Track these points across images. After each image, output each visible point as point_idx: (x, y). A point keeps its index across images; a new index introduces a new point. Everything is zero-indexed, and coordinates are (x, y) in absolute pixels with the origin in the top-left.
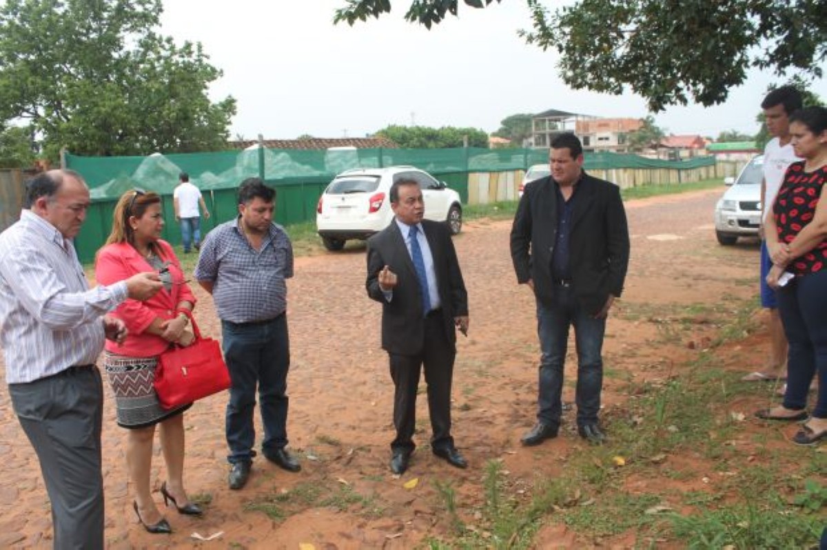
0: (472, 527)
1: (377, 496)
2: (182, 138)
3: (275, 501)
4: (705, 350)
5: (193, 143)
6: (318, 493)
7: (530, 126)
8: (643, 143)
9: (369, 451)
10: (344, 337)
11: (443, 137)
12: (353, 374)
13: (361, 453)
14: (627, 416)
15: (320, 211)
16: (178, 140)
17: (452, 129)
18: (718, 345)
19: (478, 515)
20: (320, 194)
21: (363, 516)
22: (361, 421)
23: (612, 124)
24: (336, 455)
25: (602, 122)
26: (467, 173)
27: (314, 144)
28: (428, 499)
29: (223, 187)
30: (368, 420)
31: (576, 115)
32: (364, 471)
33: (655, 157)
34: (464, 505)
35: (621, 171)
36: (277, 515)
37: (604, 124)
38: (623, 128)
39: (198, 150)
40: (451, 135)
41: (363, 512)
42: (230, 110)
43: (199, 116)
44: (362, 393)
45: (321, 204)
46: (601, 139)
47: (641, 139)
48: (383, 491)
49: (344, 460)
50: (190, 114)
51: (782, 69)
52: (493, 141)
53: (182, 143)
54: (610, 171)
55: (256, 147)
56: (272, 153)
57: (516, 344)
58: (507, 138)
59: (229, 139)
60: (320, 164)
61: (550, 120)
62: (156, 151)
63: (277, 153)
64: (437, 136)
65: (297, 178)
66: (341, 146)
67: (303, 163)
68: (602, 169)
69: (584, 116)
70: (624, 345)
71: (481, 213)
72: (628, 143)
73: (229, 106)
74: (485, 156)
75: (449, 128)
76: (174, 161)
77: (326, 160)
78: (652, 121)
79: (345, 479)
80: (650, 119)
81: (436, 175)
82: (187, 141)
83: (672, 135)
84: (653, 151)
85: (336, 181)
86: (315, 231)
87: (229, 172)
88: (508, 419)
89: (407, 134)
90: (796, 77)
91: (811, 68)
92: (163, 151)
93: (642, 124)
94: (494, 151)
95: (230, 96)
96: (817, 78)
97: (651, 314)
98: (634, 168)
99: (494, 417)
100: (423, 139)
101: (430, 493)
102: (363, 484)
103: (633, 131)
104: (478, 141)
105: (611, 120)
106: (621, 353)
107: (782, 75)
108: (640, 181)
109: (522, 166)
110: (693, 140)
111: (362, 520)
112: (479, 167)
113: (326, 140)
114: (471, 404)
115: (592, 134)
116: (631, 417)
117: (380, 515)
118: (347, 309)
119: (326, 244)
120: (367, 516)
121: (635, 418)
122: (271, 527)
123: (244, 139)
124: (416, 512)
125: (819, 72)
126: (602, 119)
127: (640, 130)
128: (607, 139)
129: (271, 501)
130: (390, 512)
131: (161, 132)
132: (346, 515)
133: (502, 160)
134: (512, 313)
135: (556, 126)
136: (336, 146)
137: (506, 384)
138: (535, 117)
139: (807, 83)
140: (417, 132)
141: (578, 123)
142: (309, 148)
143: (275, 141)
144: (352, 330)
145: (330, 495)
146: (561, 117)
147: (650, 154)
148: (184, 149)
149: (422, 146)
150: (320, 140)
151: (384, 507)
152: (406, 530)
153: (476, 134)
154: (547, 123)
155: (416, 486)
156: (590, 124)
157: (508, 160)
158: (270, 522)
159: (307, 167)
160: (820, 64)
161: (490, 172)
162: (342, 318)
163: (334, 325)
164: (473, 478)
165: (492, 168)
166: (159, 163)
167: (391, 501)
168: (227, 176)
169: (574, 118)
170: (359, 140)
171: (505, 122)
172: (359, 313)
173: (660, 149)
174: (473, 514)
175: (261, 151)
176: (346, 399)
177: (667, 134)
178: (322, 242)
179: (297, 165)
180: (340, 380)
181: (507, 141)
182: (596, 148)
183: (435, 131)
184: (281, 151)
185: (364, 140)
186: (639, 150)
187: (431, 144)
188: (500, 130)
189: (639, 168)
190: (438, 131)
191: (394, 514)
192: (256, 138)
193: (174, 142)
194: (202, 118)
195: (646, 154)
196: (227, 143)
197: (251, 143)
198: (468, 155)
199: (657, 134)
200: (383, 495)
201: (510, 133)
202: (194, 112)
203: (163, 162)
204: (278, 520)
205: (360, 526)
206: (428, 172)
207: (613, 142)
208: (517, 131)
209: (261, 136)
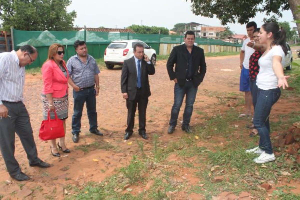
0: (149, 156)
1: (119, 146)
2: (56, 26)
3: (86, 147)
4: (233, 107)
5: (60, 27)
6: (100, 145)
7: (185, 28)
8: (225, 36)
9: (117, 133)
10: (111, 98)
11: (152, 30)
12: (114, 109)
13: (115, 134)
14: (203, 126)
15: (105, 54)
16: (54, 26)
17: (156, 27)
18: (237, 105)
19: (151, 153)
20: (106, 48)
21: (114, 152)
22: (115, 124)
23: (214, 29)
24: (106, 134)
25: (211, 28)
26: (160, 43)
27: (104, 30)
28: (135, 148)
29: (71, 44)
30: (117, 124)
31: (202, 25)
32: (115, 139)
33: (228, 42)
34: (146, 150)
35: (216, 46)
36: (86, 151)
37: (211, 29)
38: (218, 30)
39: (62, 30)
40: (155, 29)
41: (114, 151)
42: (74, 16)
43: (63, 17)
44: (116, 116)
45: (106, 52)
46: (210, 34)
47: (225, 35)
48: (121, 145)
49: (109, 136)
50: (59, 17)
51: (269, 13)
52: (170, 32)
53: (56, 27)
54: (211, 46)
55: (83, 30)
56: (89, 33)
57: (170, 102)
58: (175, 32)
59: (74, 27)
60: (106, 38)
61: (192, 26)
62: (46, 30)
63: (91, 33)
64: (150, 29)
65: (98, 42)
66: (114, 31)
67: (100, 37)
68: (209, 45)
69: (204, 25)
70: (206, 105)
71: (163, 58)
72: (220, 36)
73: (74, 14)
74: (167, 38)
75: (155, 27)
76: (53, 34)
77: (108, 36)
78: (229, 29)
79: (109, 141)
80: (228, 28)
81: (148, 44)
82: (57, 27)
83: (236, 34)
84: (228, 40)
85: (112, 44)
86: (103, 61)
87: (73, 38)
88: (164, 125)
89: (139, 28)
90: (273, 16)
91: (278, 13)
92: (49, 30)
93: (225, 29)
94: (171, 36)
95: (74, 11)
96: (280, 17)
97: (217, 95)
98: (220, 45)
99: (159, 124)
100: (145, 30)
101: (136, 146)
102: (115, 142)
103: (221, 32)
104: (164, 32)
105: (214, 27)
106: (205, 107)
107: (268, 15)
108: (222, 50)
109: (180, 42)
110: (243, 36)
111: (113, 153)
112: (164, 42)
113: (109, 29)
114: (152, 120)
115: (207, 32)
116: (204, 126)
117: (119, 152)
118: (113, 88)
119: (107, 67)
120: (115, 152)
121: (205, 127)
122: (84, 154)
123: (79, 27)
124: (131, 152)
125: (281, 15)
126: (211, 27)
127: (224, 31)
128: (212, 34)
129: (84, 147)
130: (122, 151)
131: (48, 23)
132: (108, 151)
133: (172, 39)
134: (170, 92)
135: (194, 28)
136: (112, 31)
137: (165, 115)
138: (186, 24)
139: (277, 19)
140: (143, 28)
141: (202, 28)
142: (102, 32)
143: (90, 28)
144: (114, 96)
145: (104, 146)
146: (196, 25)
147: (227, 40)
148: (56, 29)
149: (145, 33)
150: (107, 29)
151: (121, 149)
152: (127, 157)
153: (165, 30)
154: (191, 27)
155: (132, 144)
156: (207, 28)
157: (175, 40)
158: (84, 153)
159: (102, 38)
160: (282, 12)
161: (168, 43)
162: (111, 91)
163: (109, 94)
164: (150, 142)
165: (169, 42)
166: (47, 35)
167: (123, 148)
168: (72, 40)
169: (200, 26)
170: (121, 29)
171: (176, 26)
172: (117, 90)
173: (231, 39)
174: (149, 153)
175: (85, 32)
176: (111, 117)
177: (234, 34)
178: (106, 66)
179: (98, 37)
180: (109, 111)
181: (176, 33)
182: (208, 37)
183: (149, 27)
184: (92, 32)
185: (123, 29)
186: (224, 39)
187: (148, 32)
188: (174, 29)
189: (222, 45)
190: (151, 28)
191: (124, 152)
192: (83, 27)
193: (52, 27)
194: (63, 18)
195: (226, 40)
196: (73, 28)
197: (81, 29)
198: (160, 37)
199: (231, 33)
200: (121, 146)
201: (177, 30)
202: (61, 16)
203: (49, 34)
204: (86, 152)
205: (113, 155)
206: (145, 43)
207: (214, 35)
208: (180, 29)
209: (85, 26)
